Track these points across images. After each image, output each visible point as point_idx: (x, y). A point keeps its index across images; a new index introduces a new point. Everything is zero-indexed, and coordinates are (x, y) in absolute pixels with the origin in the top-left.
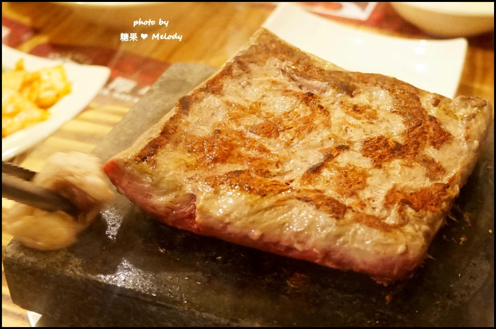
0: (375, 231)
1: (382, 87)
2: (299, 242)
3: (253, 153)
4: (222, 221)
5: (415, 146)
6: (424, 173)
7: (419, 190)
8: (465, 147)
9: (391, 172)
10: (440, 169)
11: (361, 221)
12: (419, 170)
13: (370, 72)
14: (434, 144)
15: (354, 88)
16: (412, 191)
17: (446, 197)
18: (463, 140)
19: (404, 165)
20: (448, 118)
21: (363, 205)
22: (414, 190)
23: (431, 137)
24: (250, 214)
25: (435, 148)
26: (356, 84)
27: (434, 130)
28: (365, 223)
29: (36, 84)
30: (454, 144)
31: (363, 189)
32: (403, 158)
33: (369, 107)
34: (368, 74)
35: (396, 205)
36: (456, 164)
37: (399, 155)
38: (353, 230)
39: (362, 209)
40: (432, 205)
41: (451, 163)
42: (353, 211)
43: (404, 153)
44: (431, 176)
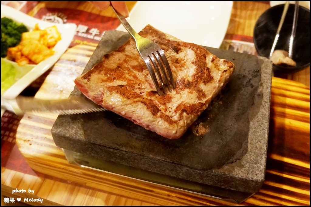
0: (166, 123)
1: (192, 49)
2: (138, 119)
3: (131, 78)
4: (112, 106)
5: (196, 83)
6: (196, 96)
7: (192, 104)
8: (217, 85)
9: (183, 96)
10: (204, 95)
11: (163, 117)
12: (195, 94)
13: (189, 42)
14: (204, 82)
15: (180, 49)
16: (189, 105)
17: (201, 110)
18: (218, 81)
19: (189, 92)
20: (215, 69)
21: (166, 110)
22: (190, 104)
23: (204, 79)
24: (122, 105)
25: (204, 84)
26: (181, 47)
27: (207, 75)
28: (163, 119)
29: (45, 36)
30: (213, 83)
31: (169, 103)
32: (190, 89)
33: (183, 60)
34: (188, 43)
35: (180, 111)
36: (211, 93)
37: (188, 87)
38: (158, 120)
39: (165, 112)
40: (195, 112)
41: (209, 93)
42: (161, 112)
43: (190, 86)
44: (199, 98)
